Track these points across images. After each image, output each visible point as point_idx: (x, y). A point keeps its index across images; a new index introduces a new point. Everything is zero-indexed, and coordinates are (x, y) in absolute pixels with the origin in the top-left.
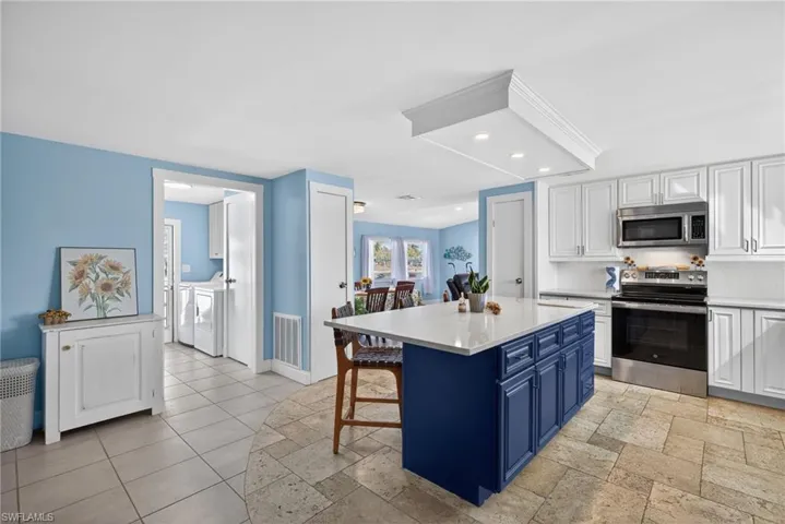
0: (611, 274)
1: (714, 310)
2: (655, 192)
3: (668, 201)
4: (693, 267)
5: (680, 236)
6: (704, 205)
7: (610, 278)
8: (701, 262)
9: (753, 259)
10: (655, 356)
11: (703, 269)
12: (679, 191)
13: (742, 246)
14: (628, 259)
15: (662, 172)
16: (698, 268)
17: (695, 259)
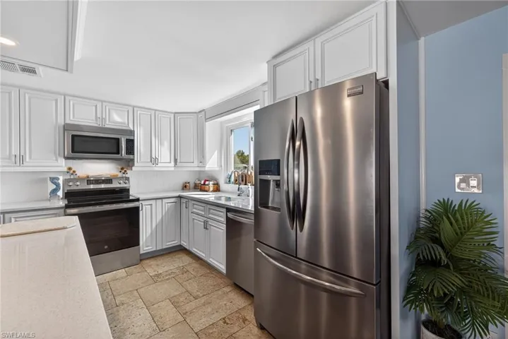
0: (55, 183)
1: (144, 203)
2: (98, 116)
3: (108, 125)
4: (120, 175)
5: (118, 152)
6: (132, 133)
7: (54, 187)
8: (125, 171)
9: (156, 169)
10: (106, 247)
11: (127, 176)
12: (117, 120)
13: (151, 161)
14: (70, 169)
15: (105, 102)
16: (124, 175)
17: (122, 169)
